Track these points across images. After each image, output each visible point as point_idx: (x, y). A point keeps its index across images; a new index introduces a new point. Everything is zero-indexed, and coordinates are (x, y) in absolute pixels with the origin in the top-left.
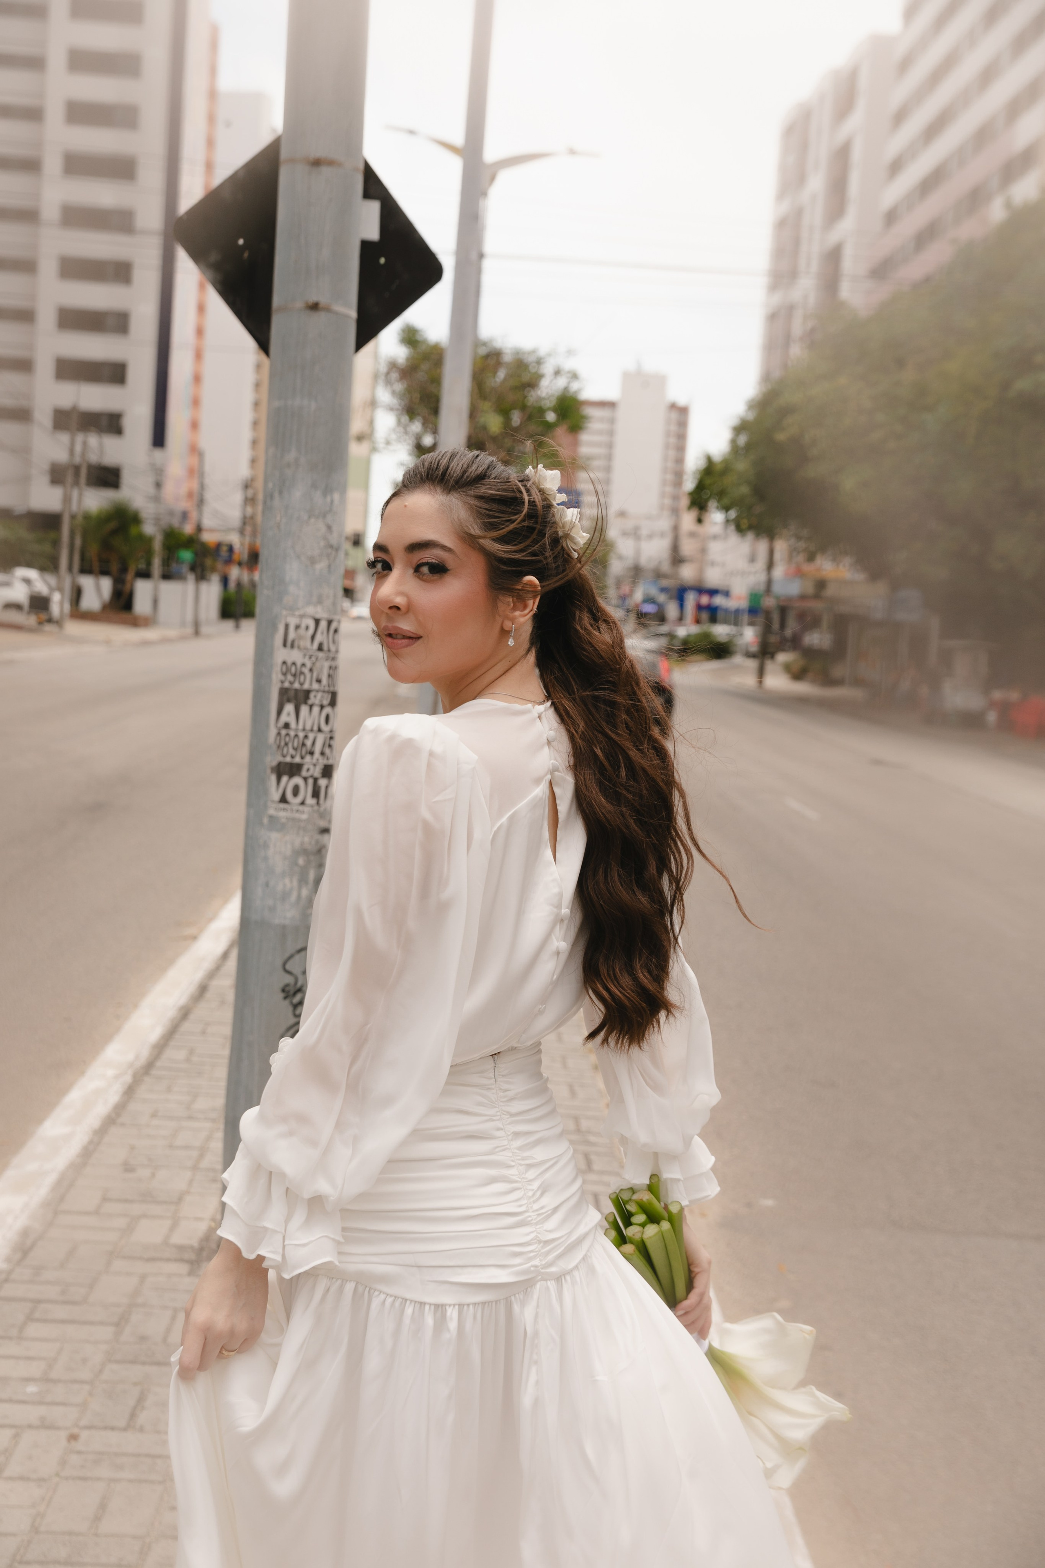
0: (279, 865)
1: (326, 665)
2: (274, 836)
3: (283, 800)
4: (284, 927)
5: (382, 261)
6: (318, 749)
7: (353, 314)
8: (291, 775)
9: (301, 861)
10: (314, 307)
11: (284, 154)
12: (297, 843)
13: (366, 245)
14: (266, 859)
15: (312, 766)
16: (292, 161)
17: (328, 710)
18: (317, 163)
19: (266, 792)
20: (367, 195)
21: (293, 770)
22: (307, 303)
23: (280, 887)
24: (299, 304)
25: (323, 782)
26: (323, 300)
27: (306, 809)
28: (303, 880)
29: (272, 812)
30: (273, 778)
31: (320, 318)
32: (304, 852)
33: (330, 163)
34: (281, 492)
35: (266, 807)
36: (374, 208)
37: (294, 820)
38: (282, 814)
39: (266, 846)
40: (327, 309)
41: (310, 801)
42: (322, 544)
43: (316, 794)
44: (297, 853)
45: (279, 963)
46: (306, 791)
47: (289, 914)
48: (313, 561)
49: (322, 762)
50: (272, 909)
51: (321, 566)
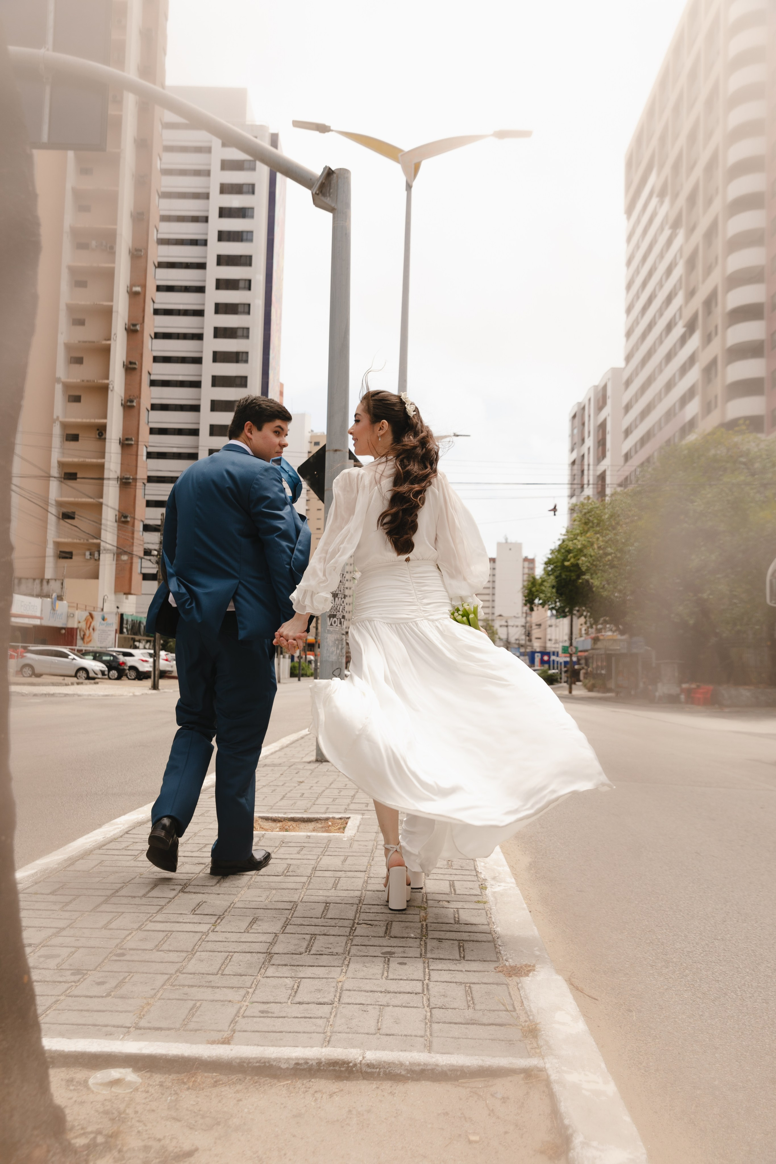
0: (331, 644)
1: (342, 586)
2: (329, 635)
3: (331, 625)
4: (332, 662)
6: (341, 610)
8: (333, 618)
9: (337, 643)
11: (326, 449)
12: (336, 637)
14: (327, 642)
15: (339, 615)
16: (328, 451)
17: (343, 599)
18: (336, 451)
19: (326, 623)
21: (334, 616)
23: (331, 650)
25: (342, 620)
27: (338, 627)
28: (337, 648)
29: (328, 628)
30: (328, 619)
32: (338, 640)
33: (340, 450)
35: (326, 627)
37: (334, 630)
38: (331, 629)
39: (327, 638)
41: (339, 625)
43: (340, 623)
44: (336, 640)
45: (332, 672)
46: (338, 622)
47: (334, 658)
49: (342, 614)
50: (329, 657)
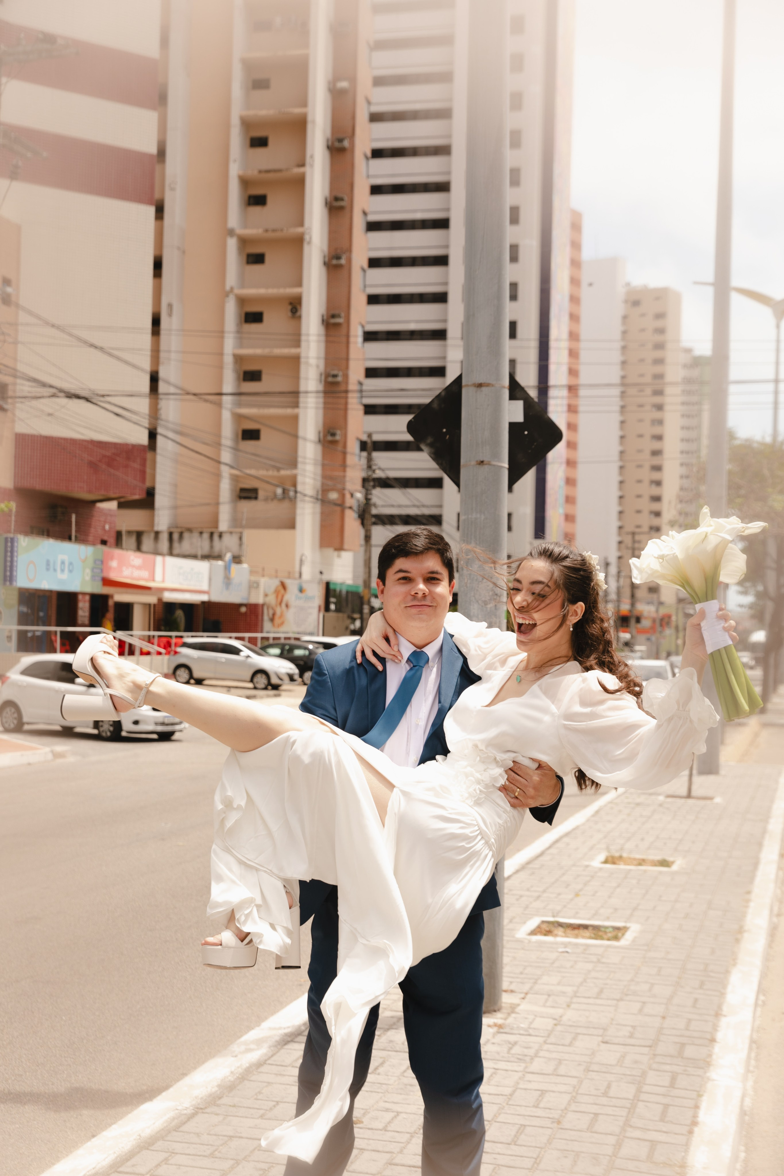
5: (526, 433)
7: (506, 465)
10: (482, 462)
11: (464, 382)
13: (512, 425)
16: (467, 386)
18: (480, 385)
20: (512, 397)
22: (477, 461)
24: (473, 463)
26: (486, 459)
31: (486, 468)
33: (488, 385)
34: (467, 565)
36: (519, 405)
40: (489, 464)
42: (491, 593)
48: (486, 603)
51: (490, 606)
